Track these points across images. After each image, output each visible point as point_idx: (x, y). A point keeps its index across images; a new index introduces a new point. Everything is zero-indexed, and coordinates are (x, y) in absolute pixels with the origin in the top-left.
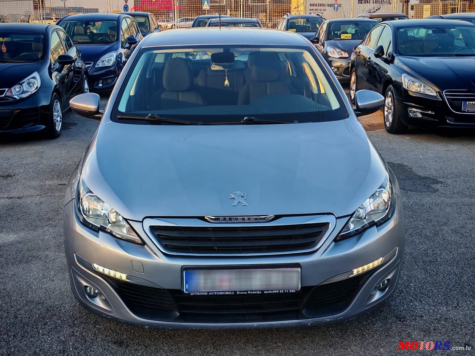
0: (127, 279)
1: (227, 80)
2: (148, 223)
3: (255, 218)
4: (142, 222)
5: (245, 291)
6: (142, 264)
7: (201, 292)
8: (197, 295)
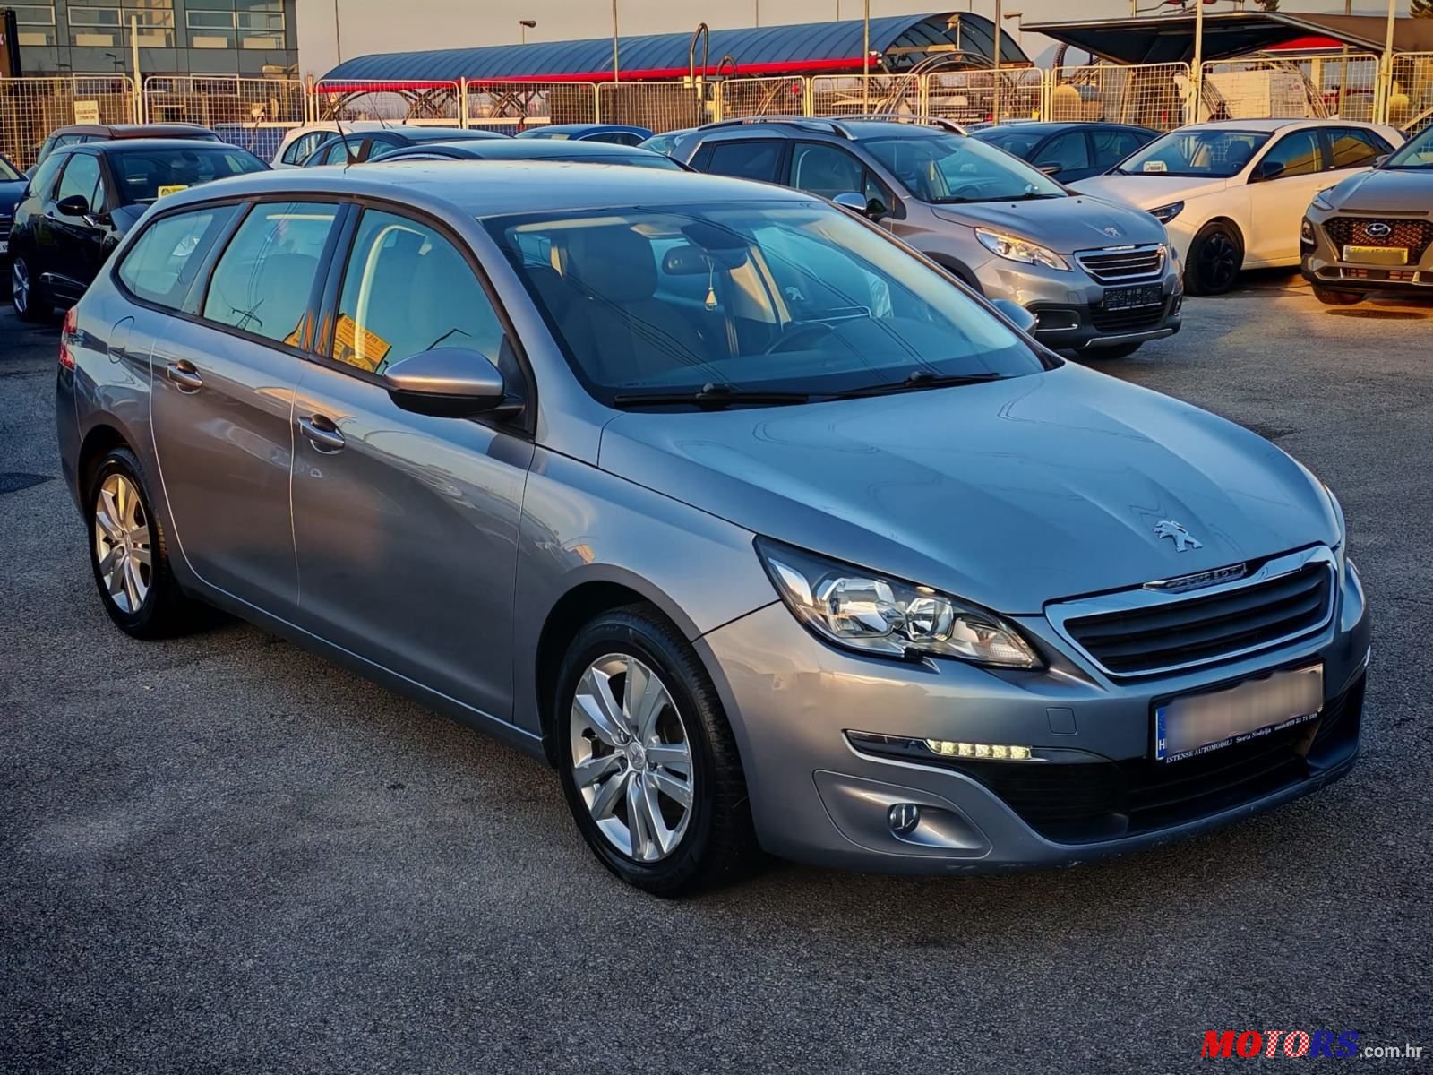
0: (1033, 756)
1: (712, 294)
2: (1058, 615)
3: (1229, 570)
4: (1043, 615)
5: (1248, 735)
6: (1071, 708)
7: (1183, 753)
8: (1177, 761)
